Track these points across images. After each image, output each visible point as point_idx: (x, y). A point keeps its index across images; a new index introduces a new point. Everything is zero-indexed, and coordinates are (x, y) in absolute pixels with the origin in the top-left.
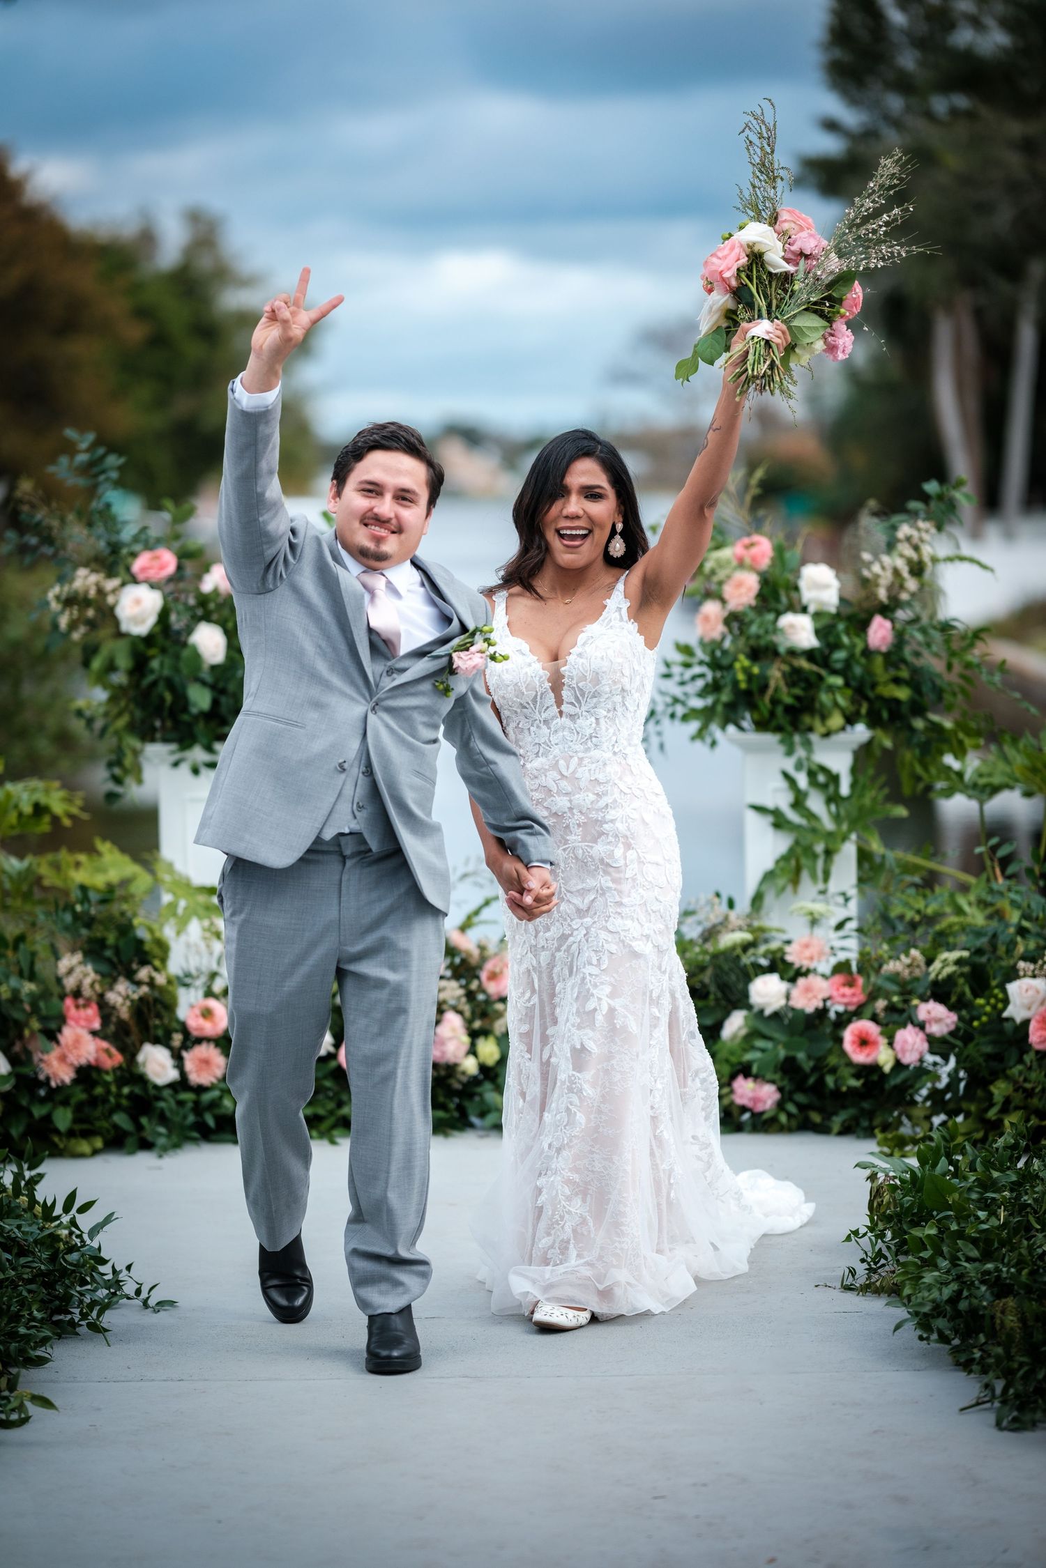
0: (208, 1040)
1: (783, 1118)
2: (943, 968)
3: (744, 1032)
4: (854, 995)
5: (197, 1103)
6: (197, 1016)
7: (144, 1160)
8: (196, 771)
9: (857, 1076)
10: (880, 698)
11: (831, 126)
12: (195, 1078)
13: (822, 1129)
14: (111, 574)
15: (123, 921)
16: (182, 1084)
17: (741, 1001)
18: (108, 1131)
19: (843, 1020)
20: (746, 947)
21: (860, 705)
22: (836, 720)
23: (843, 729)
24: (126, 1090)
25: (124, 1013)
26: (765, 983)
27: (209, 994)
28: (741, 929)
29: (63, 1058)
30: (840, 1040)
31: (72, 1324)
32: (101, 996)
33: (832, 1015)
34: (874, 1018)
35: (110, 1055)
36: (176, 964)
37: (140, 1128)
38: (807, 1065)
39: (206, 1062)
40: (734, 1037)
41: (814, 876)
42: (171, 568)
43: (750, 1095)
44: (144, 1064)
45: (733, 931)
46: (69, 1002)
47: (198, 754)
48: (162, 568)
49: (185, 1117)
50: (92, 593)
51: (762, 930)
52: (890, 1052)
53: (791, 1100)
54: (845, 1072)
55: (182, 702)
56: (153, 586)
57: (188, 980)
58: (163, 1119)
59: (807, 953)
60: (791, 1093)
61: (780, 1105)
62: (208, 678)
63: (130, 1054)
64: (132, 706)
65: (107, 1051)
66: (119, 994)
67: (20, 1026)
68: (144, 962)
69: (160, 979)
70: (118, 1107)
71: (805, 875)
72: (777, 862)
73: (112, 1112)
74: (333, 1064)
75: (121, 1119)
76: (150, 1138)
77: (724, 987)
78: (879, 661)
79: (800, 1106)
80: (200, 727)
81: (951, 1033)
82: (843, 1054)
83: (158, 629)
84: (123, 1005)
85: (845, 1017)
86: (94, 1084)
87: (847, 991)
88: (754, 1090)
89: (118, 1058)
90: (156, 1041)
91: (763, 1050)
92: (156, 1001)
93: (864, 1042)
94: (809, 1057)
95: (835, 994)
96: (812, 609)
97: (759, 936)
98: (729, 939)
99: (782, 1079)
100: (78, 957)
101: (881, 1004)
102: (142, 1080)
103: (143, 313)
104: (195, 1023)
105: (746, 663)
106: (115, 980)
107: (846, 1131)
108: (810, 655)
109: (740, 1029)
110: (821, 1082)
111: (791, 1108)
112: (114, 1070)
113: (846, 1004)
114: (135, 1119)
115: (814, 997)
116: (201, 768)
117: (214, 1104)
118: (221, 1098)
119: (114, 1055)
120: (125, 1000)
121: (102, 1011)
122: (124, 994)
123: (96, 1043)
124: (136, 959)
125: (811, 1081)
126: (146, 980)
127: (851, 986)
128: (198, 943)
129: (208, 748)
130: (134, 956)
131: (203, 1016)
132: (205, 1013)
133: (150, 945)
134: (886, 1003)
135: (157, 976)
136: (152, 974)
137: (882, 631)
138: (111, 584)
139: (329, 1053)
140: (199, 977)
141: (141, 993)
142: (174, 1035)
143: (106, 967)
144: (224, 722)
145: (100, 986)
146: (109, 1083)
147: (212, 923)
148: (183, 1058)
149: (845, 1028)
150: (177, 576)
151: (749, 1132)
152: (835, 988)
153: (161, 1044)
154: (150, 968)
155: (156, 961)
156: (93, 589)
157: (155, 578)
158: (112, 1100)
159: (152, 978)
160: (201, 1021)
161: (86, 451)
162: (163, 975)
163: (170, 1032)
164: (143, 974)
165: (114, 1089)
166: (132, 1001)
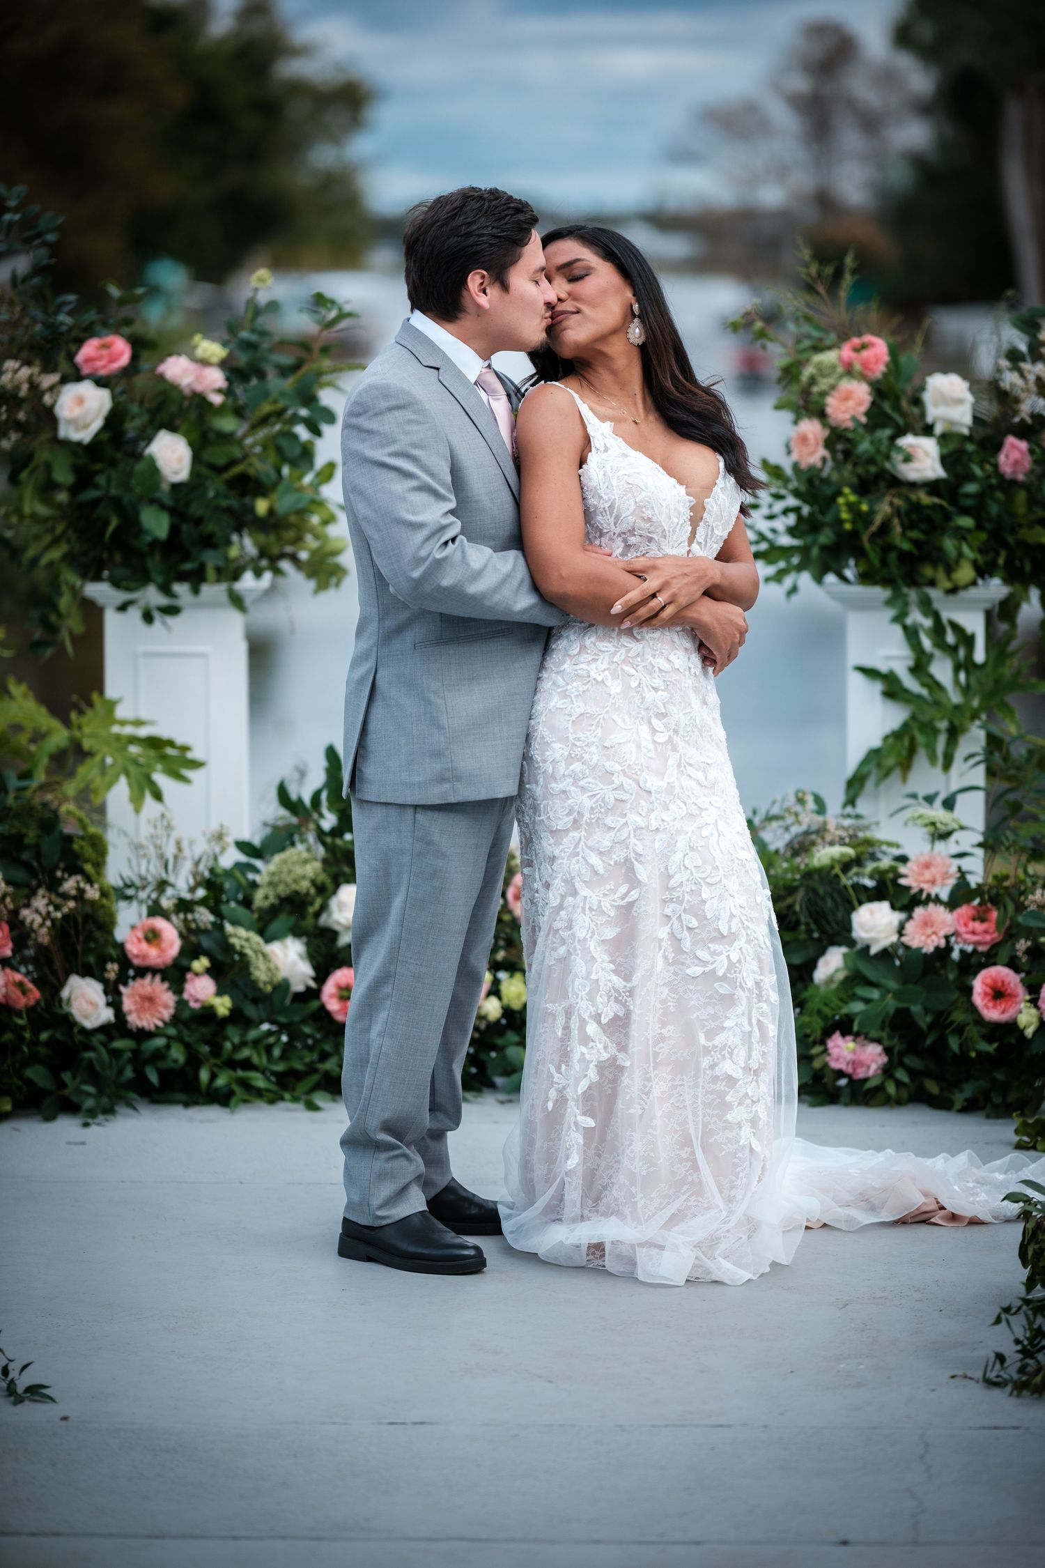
0: (153, 971)
1: (891, 1089)
3: (841, 976)
4: (986, 932)
5: (136, 1053)
6: (139, 940)
7: (66, 1127)
8: (148, 617)
9: (989, 1039)
10: (1022, 544)
12: (134, 1020)
13: (940, 1103)
14: (48, 368)
15: (47, 815)
16: (119, 1026)
17: (841, 934)
18: (20, 1089)
19: (972, 964)
20: (847, 866)
21: (998, 554)
22: (965, 573)
23: (974, 583)
24: (44, 1036)
25: (44, 936)
26: (872, 913)
27: (155, 910)
28: (842, 842)
30: (969, 991)
32: (15, 912)
33: (955, 955)
34: (1013, 964)
35: (24, 992)
36: (117, 869)
37: (62, 1085)
38: (924, 1021)
39: (150, 1000)
40: (830, 980)
41: (932, 758)
42: (125, 360)
43: (849, 1057)
44: (69, 1000)
45: (832, 844)
47: (152, 596)
48: (113, 359)
49: (121, 1072)
50: (24, 390)
51: (869, 842)
52: (1034, 1011)
53: (901, 1064)
54: (973, 1032)
55: (131, 524)
56: (101, 382)
57: (130, 892)
58: (93, 1075)
59: (928, 875)
60: (901, 1054)
61: (887, 1071)
62: (168, 502)
63: (51, 985)
64: (70, 533)
66: (37, 911)
68: (74, 869)
69: (92, 893)
70: (34, 1058)
71: (921, 759)
72: (886, 738)
73: (25, 1064)
74: (314, 1005)
75: (37, 1074)
76: (75, 1099)
77: (818, 916)
78: (1021, 496)
79: (911, 1073)
80: (154, 563)
82: (973, 1009)
83: (106, 436)
84: (42, 925)
85: (973, 960)
86: (4, 1028)
87: (977, 926)
88: (854, 1052)
89: (35, 994)
90: (86, 972)
91: (867, 1001)
92: (87, 918)
93: (998, 994)
94: (926, 1011)
95: (962, 929)
96: (938, 430)
97: (865, 850)
98: (824, 855)
99: (890, 1037)
101: (1022, 945)
102: (67, 1022)
104: (136, 948)
105: (852, 498)
106: (33, 893)
107: (970, 1107)
108: (933, 487)
109: (837, 971)
110: (942, 1042)
111: (901, 1075)
112: (31, 1010)
113: (977, 943)
114: (55, 1072)
115: (934, 933)
116: (156, 614)
117: (159, 1055)
118: (168, 1047)
119: (30, 990)
120: (44, 919)
121: (14, 933)
122: (43, 911)
123: (6, 975)
124: (62, 865)
125: (929, 1041)
126: (73, 892)
127: (983, 920)
128: (145, 842)
129: (166, 590)
130: (60, 860)
131: (148, 940)
132: (150, 935)
133: (82, 843)
134: (1029, 943)
135: (88, 887)
136: (82, 885)
137: (1015, 455)
138: (48, 380)
139: (308, 989)
140: (144, 888)
141: (65, 910)
142: (109, 966)
143: (21, 875)
144: (187, 557)
145: (13, 901)
146: (23, 1028)
147: (163, 816)
148: (119, 994)
149: (975, 974)
150: (131, 370)
151: (846, 1105)
152: (962, 922)
153: (93, 975)
154: (79, 878)
155: (88, 868)
156: (25, 387)
157: (103, 373)
158: (25, 1049)
159: (81, 892)
160: (144, 945)
161: (16, 210)
162: (96, 886)
163: (103, 960)
164: (70, 885)
165: (27, 1035)
166: (53, 921)
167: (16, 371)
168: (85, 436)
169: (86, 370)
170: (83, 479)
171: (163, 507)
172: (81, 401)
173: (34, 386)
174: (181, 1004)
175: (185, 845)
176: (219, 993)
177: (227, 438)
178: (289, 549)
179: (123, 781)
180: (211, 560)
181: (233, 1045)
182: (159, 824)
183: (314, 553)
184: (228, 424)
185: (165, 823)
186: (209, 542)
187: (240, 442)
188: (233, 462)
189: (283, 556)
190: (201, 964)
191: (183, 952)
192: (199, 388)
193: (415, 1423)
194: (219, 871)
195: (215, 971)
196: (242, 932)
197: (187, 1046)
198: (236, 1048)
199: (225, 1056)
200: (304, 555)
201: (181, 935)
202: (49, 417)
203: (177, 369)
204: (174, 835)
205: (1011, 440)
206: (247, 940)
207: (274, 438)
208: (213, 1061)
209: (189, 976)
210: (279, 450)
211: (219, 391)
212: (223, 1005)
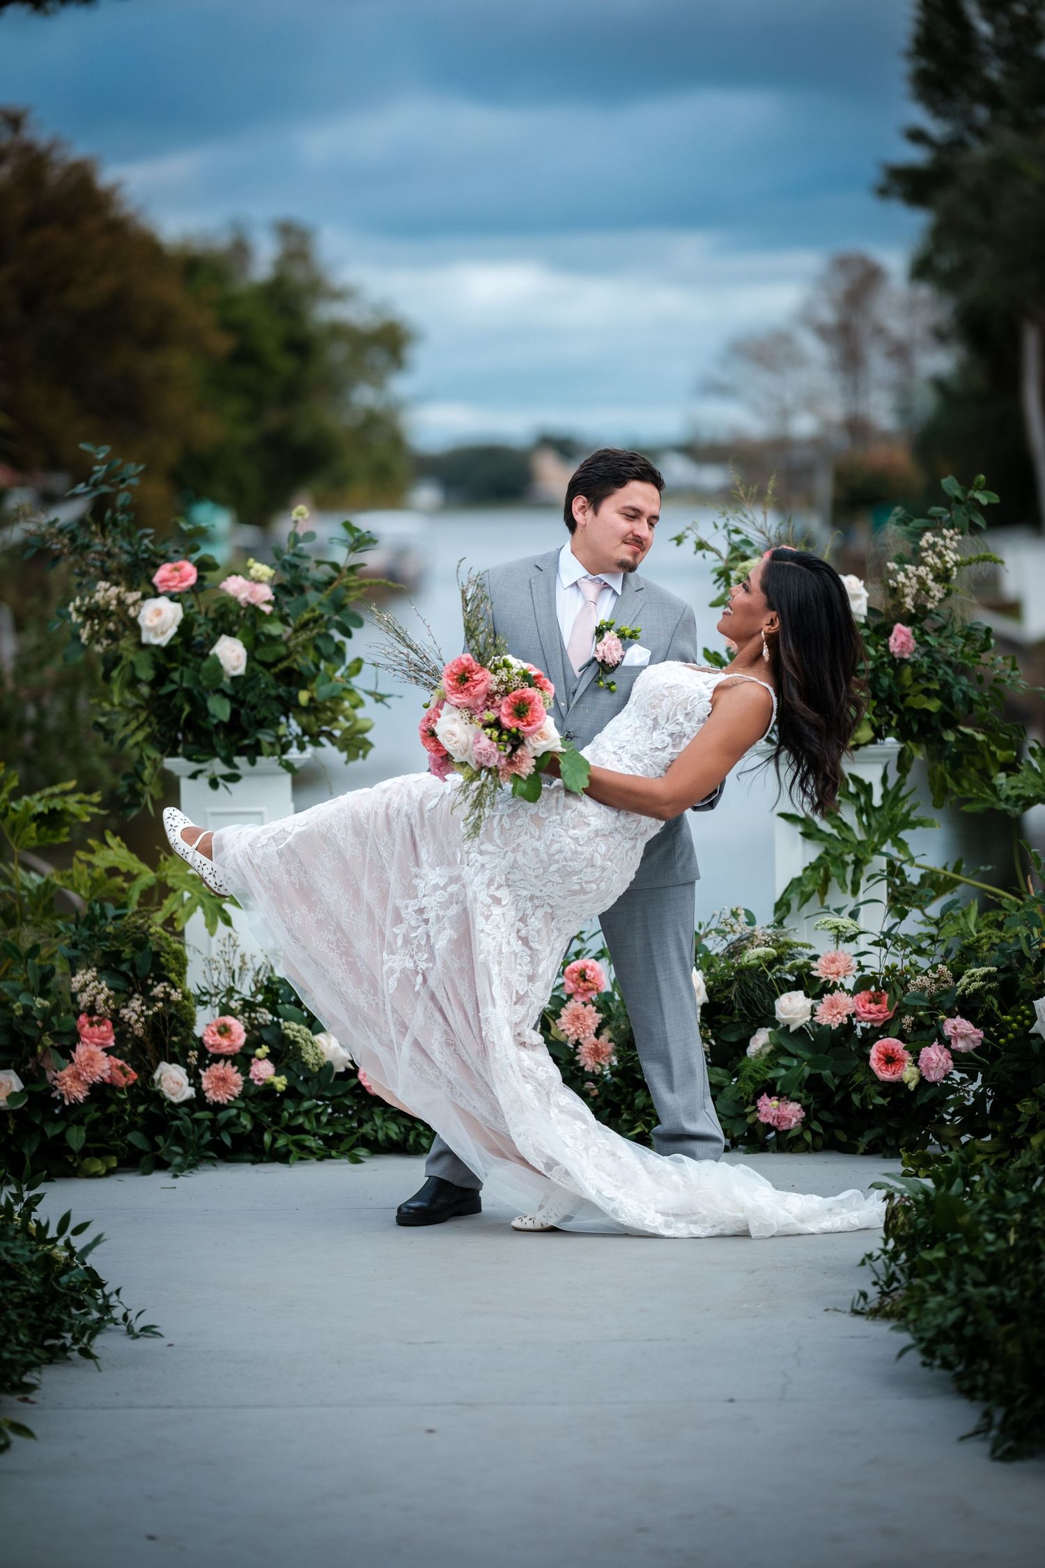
0: (226, 1057)
1: (808, 1137)
2: (969, 984)
3: (768, 1050)
4: (880, 1011)
5: (214, 1121)
6: (214, 1034)
7: (160, 1179)
8: (214, 784)
9: (883, 1095)
10: (910, 709)
11: (917, 136)
12: (211, 1096)
13: (847, 1149)
14: (132, 587)
15: (140, 935)
16: (199, 1101)
17: (767, 1018)
18: (123, 1149)
19: (871, 1036)
20: (771, 963)
21: (889, 718)
22: (865, 733)
23: (873, 741)
24: (141, 1109)
25: (139, 1030)
26: (790, 999)
27: (226, 1010)
28: (766, 944)
29: (76, 1076)
30: (867, 1057)
31: (64, 1349)
32: (116, 1011)
33: (858, 1032)
34: (901, 1036)
35: (125, 1074)
36: (195, 979)
37: (156, 1147)
38: (833, 1083)
39: (223, 1079)
40: (760, 1053)
41: (842, 886)
42: (192, 580)
43: (775, 1113)
44: (160, 1081)
45: (758, 946)
46: (83, 1018)
47: (217, 767)
48: (183, 580)
49: (201, 1137)
50: (113, 605)
51: (789, 945)
52: (915, 1069)
53: (816, 1118)
54: (871, 1090)
55: (200, 710)
56: (173, 598)
57: (205, 998)
58: (179, 1139)
59: (833, 968)
60: (816, 1110)
61: (805, 1123)
62: (229, 691)
63: (146, 1071)
64: (152, 718)
65: (122, 1068)
66: (133, 1010)
67: (33, 1042)
68: (161, 978)
69: (176, 996)
70: (133, 1126)
71: (833, 885)
72: (805, 869)
73: (126, 1131)
74: (353, 1082)
75: (135, 1138)
76: (166, 1158)
77: (749, 1003)
78: (908, 671)
79: (823, 1124)
80: (219, 739)
81: (977, 1050)
82: (870, 1071)
83: (179, 640)
84: (137, 1021)
85: (871, 1034)
86: (109, 1102)
87: (873, 1007)
88: (778, 1108)
89: (134, 1076)
90: (172, 1059)
91: (787, 1068)
92: (172, 1016)
94: (834, 1075)
95: (861, 1010)
97: (784, 952)
98: (752, 955)
99: (807, 1097)
100: (93, 973)
101: (908, 1020)
102: (158, 1098)
103: (231, 327)
104: (212, 1040)
106: (130, 997)
107: (871, 1151)
109: (764, 1046)
110: (847, 1098)
111: (816, 1126)
112: (130, 1088)
113: (872, 1021)
114: (150, 1138)
115: (839, 1013)
116: (220, 780)
117: (231, 1123)
118: (238, 1116)
119: (129, 1073)
120: (139, 1016)
121: (117, 1030)
122: (138, 1010)
123: (110, 1060)
124: (152, 975)
125: (837, 1099)
126: (162, 995)
127: (877, 1003)
128: (216, 958)
129: (228, 762)
130: (151, 971)
131: (221, 1033)
132: (222, 1029)
133: (167, 956)
134: (912, 1018)
135: (173, 991)
136: (168, 989)
137: (902, 638)
138: (132, 597)
139: (347, 1070)
140: (217, 995)
141: (155, 1009)
142: (191, 1053)
143: (120, 984)
144: (245, 735)
145: (115, 1003)
146: (124, 1101)
147: (230, 935)
148: (200, 1076)
149: (871, 1045)
150: (198, 588)
151: (774, 1152)
152: (860, 1004)
153: (178, 1062)
154: (166, 984)
155: (173, 976)
156: (114, 602)
157: (175, 590)
158: (127, 1118)
159: (168, 995)
160: (218, 1037)
161: (103, 462)
162: (179, 990)
163: (185, 1051)
164: (158, 990)
165: (128, 1107)
166: (146, 1017)
167: (106, 590)
168: (163, 641)
169: (161, 590)
170: (161, 677)
171: (225, 695)
172: (159, 613)
173: (121, 602)
174: (248, 1082)
175: (247, 959)
176: (277, 1074)
177: (273, 639)
178: (325, 728)
179: (199, 909)
180: (265, 737)
181: (290, 1114)
182: (227, 943)
183: (345, 731)
184: (275, 629)
185: (232, 942)
186: (261, 724)
187: (286, 644)
188: (280, 659)
189: (322, 733)
190: (263, 1051)
191: (247, 1041)
192: (252, 601)
193: (426, 1343)
194: (274, 979)
195: (273, 1057)
196: (294, 1025)
197: (253, 1116)
198: (292, 1117)
199: (283, 1123)
200: (337, 733)
201: (246, 1031)
202: (134, 626)
203: (235, 586)
204: (239, 951)
205: (899, 626)
206: (299, 1031)
207: (312, 639)
208: (274, 1128)
209: (253, 1060)
210: (317, 648)
211: (268, 602)
212: (281, 1083)
